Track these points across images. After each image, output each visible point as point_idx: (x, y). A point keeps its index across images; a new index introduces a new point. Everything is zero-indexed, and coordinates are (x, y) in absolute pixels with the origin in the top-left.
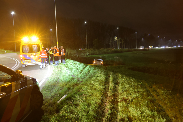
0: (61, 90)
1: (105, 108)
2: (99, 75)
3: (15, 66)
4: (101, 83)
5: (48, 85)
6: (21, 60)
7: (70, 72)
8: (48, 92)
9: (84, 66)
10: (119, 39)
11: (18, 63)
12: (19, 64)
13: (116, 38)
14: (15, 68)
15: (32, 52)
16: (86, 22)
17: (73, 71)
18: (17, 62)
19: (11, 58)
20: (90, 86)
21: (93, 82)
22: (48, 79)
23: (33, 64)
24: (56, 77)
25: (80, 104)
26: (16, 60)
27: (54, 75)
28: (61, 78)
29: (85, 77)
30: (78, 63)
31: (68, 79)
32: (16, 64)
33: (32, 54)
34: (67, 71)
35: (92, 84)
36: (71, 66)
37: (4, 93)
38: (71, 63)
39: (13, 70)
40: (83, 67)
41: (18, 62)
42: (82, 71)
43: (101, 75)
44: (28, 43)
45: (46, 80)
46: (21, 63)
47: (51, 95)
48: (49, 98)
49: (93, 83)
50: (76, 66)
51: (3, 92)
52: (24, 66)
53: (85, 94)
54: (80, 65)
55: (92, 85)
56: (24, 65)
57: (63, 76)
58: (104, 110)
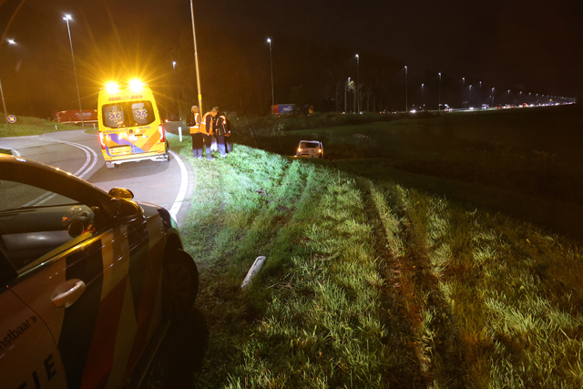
0: (238, 238)
1: (403, 303)
2: (339, 189)
3: (86, 165)
4: (355, 213)
5: (194, 223)
6: (103, 148)
7: (248, 179)
8: (200, 248)
9: (285, 161)
10: (360, 86)
11: (92, 157)
12: (95, 160)
13: (350, 83)
14: (85, 173)
15: (133, 125)
16: (269, 40)
17: (257, 179)
18: (89, 156)
19: (73, 144)
20: (325, 224)
21: (329, 212)
22: (188, 203)
23: (138, 158)
24: (210, 195)
25: (316, 290)
26: (87, 149)
27: (202, 191)
28: (228, 200)
29: (298, 197)
30: (262, 152)
31: (251, 204)
32: (89, 160)
33: (131, 131)
34: (238, 177)
35: (329, 218)
36: (246, 162)
37: (80, 284)
38: (244, 155)
39: (80, 178)
40: (281, 165)
41: (91, 153)
42: (282, 175)
43: (345, 187)
44: (117, 99)
45: (182, 206)
46: (101, 157)
47: (211, 257)
48: (208, 267)
49: (329, 214)
50: (259, 161)
51: (74, 280)
52: (111, 165)
53: (320, 254)
54: (273, 160)
55: (331, 223)
56: (110, 162)
57: (232, 193)
58: (400, 308)
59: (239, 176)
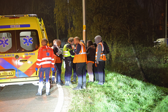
7: (117, 107)
9: (159, 94)
15: (19, 52)
30: (139, 83)
33: (17, 57)
34: (108, 105)
36: (121, 91)
38: (121, 84)
40: (154, 97)
50: (134, 91)
59: (110, 104)
